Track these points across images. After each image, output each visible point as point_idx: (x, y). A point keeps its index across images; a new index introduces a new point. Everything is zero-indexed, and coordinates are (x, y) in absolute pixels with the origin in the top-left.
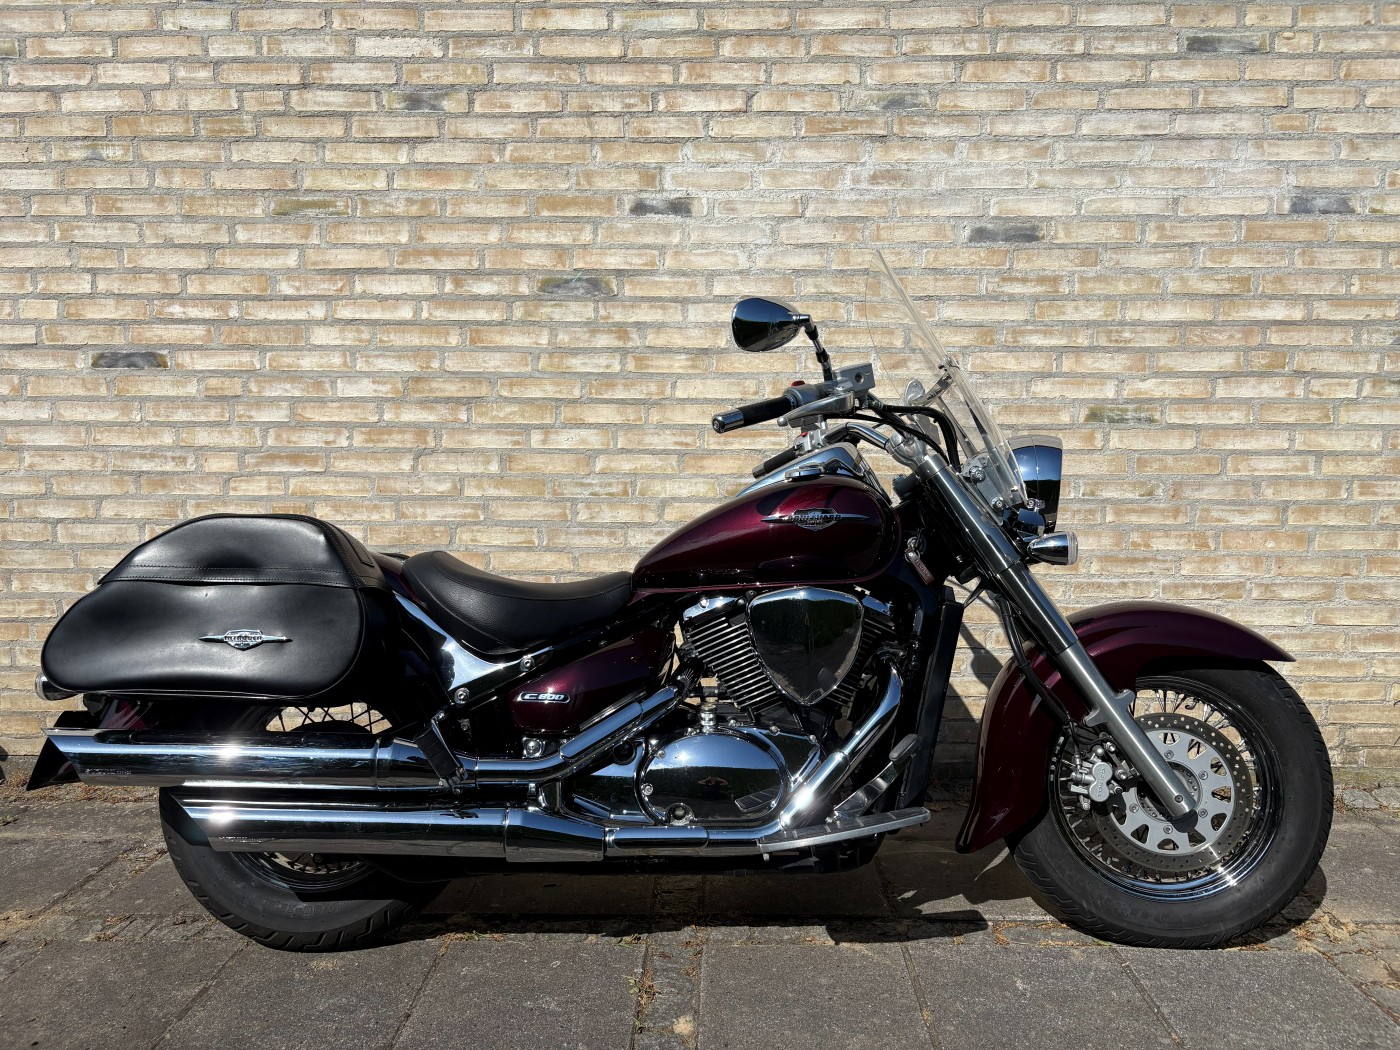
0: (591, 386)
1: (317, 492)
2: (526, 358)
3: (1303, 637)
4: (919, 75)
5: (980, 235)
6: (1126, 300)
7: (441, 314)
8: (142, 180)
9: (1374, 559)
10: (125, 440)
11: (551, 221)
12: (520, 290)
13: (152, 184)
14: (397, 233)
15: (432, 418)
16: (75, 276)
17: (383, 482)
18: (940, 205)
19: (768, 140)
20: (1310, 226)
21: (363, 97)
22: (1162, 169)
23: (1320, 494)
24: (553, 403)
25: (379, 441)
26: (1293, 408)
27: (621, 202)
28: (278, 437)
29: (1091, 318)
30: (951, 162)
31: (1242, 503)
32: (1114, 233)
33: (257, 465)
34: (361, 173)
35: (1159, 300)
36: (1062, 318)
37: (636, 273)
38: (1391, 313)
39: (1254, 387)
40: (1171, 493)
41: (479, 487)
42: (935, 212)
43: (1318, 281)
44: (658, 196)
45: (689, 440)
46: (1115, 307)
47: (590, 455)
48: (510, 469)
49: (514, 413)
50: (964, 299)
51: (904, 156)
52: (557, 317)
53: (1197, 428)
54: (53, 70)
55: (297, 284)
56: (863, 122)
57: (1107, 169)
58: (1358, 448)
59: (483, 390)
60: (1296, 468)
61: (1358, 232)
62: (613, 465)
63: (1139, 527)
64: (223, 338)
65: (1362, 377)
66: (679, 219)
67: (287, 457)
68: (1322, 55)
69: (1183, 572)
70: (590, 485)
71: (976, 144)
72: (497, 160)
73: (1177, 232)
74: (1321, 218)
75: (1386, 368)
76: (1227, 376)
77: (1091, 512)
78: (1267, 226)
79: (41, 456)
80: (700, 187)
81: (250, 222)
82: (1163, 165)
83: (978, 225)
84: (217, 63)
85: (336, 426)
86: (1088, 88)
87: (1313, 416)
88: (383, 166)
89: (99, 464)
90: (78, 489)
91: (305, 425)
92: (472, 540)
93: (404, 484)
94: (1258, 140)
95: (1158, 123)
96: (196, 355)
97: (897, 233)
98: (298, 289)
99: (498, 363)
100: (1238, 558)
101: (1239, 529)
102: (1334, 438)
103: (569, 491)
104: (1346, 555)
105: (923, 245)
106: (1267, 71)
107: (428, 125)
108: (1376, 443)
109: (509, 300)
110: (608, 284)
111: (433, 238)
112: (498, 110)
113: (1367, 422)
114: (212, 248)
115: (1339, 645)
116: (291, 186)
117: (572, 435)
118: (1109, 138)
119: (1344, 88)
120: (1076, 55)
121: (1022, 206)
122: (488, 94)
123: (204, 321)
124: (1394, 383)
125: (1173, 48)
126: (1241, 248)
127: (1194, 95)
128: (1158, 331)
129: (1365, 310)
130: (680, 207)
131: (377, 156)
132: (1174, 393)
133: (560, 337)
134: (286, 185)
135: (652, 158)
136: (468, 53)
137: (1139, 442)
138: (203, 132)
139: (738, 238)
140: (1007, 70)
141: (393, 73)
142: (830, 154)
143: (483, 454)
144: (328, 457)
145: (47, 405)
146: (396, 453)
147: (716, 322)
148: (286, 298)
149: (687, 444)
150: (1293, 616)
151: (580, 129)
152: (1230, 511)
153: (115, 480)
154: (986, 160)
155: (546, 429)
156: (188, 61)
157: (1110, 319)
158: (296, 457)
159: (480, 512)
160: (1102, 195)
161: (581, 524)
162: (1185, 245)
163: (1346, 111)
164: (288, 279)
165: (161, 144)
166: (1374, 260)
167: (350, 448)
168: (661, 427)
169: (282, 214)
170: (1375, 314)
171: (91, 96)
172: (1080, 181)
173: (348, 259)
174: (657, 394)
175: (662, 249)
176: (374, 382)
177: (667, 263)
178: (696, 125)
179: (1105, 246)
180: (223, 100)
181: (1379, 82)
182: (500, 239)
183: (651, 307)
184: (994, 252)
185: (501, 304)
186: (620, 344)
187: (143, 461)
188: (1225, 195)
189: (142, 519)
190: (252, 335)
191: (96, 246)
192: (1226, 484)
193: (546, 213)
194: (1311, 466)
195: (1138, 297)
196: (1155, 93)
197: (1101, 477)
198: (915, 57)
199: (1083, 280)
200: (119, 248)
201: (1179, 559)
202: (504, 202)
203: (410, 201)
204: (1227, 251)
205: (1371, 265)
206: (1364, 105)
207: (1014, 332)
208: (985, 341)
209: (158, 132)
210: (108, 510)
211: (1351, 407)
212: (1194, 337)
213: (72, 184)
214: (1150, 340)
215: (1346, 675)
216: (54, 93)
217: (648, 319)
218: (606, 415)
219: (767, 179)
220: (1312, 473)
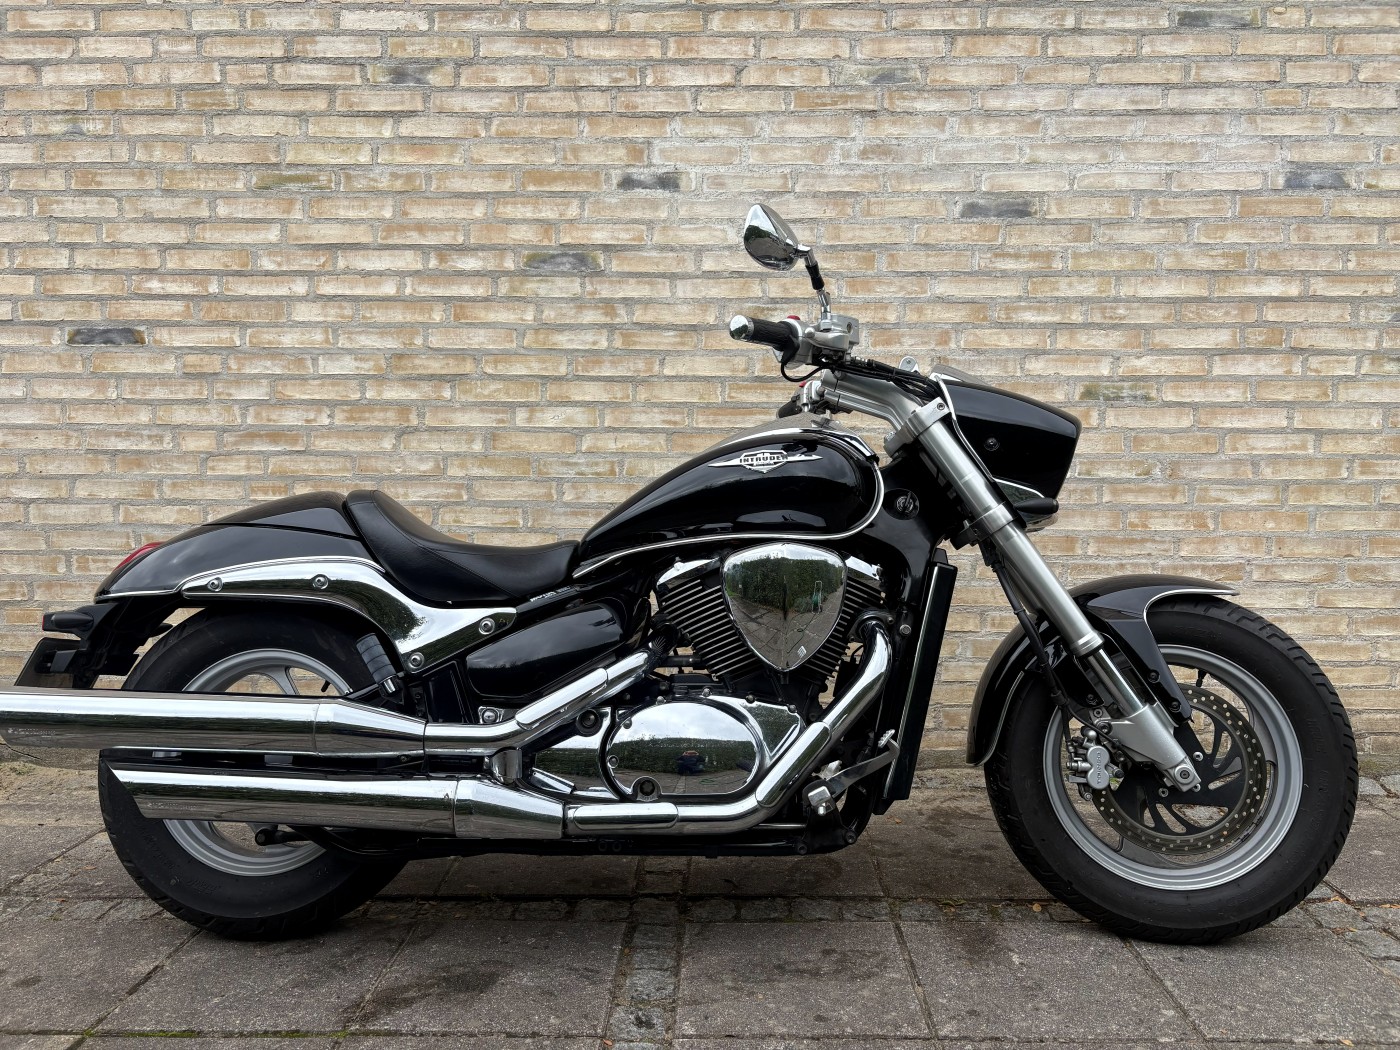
0: (578, 363)
1: (297, 471)
2: (511, 335)
3: (1305, 620)
4: (909, 49)
5: (972, 210)
6: (1119, 276)
7: (425, 290)
8: (123, 154)
9: (1374, 540)
10: (99, 418)
11: (537, 195)
12: (506, 265)
13: (132, 158)
14: (382, 207)
15: (414, 396)
16: (53, 251)
17: (364, 462)
18: (931, 181)
19: (757, 115)
20: (1306, 201)
21: (347, 71)
22: (1155, 145)
23: (1320, 473)
24: (539, 381)
25: (360, 419)
26: (1291, 386)
27: (608, 177)
28: (257, 415)
29: (1084, 294)
30: (942, 137)
31: (1242, 483)
32: (1107, 208)
33: (236, 443)
34: (344, 147)
35: (1151, 276)
36: (1056, 294)
37: (624, 248)
38: (1389, 289)
39: (1251, 365)
40: (1168, 472)
41: (462, 466)
42: (926, 188)
43: (1314, 257)
44: (646, 171)
45: (677, 418)
46: (1109, 283)
47: (578, 433)
48: (494, 448)
49: (498, 390)
50: (956, 275)
51: (895, 131)
52: (542, 292)
53: (1195, 407)
54: (34, 44)
55: (279, 259)
56: (852, 97)
57: (1099, 143)
58: (1357, 427)
59: (468, 367)
60: (1295, 447)
61: (1353, 207)
62: (600, 444)
63: (1137, 508)
64: (202, 314)
65: (1361, 355)
66: (667, 194)
67: (267, 435)
68: (1314, 30)
69: (1182, 554)
70: (576, 464)
71: (967, 118)
72: (483, 135)
73: (1171, 208)
74: (1316, 194)
75: (1384, 345)
76: (1223, 353)
77: (1087, 491)
78: (1261, 202)
79: (14, 434)
80: (688, 161)
81: (231, 197)
82: (1156, 140)
83: (970, 201)
84: (201, 37)
85: (317, 404)
86: (1079, 63)
87: (1311, 393)
88: (367, 140)
89: (73, 443)
90: (51, 469)
91: (285, 403)
92: (455, 521)
93: (386, 463)
94: (1251, 114)
95: (1152, 99)
96: (174, 330)
97: (889, 208)
98: (279, 264)
99: (481, 339)
100: (1237, 538)
101: (1238, 509)
102: (1333, 416)
103: (556, 471)
104: (1348, 535)
105: (914, 220)
106: (1259, 46)
107: (412, 97)
108: (1375, 422)
109: (494, 276)
110: (594, 259)
111: (418, 213)
112: (483, 84)
113: (1366, 400)
114: (192, 222)
115: (1343, 628)
116: (274, 160)
117: (558, 413)
118: (1101, 113)
119: (1336, 63)
120: (1067, 30)
121: (1014, 181)
122: (474, 68)
123: (183, 297)
124: (1393, 360)
125: (1164, 23)
126: (1237, 223)
127: (1187, 70)
128: (1153, 308)
129: (1363, 286)
130: (668, 182)
131: (361, 129)
132: (1170, 371)
133: (546, 313)
134: (268, 158)
135: (639, 132)
136: (454, 26)
137: (1135, 420)
138: (185, 106)
139: (726, 213)
140: (997, 44)
141: (378, 46)
142: (820, 129)
143: (468, 433)
144: (308, 435)
145: (21, 383)
146: (377, 432)
147: (704, 298)
148: (267, 273)
149: (675, 423)
150: (1296, 599)
151: (567, 103)
152: (1229, 490)
153: (89, 459)
154: (977, 135)
155: (531, 407)
156: (173, 35)
157: (1104, 295)
158: (276, 435)
159: (463, 493)
160: (1094, 170)
161: (567, 505)
162: (1180, 220)
163: (1340, 85)
164: (269, 255)
165: (145, 118)
166: (1370, 236)
167: (330, 427)
168: (650, 405)
169: (267, 188)
170: (1373, 290)
171: (72, 69)
172: (1072, 156)
173: (332, 234)
174: (645, 371)
175: (650, 224)
176: (356, 359)
177: (655, 239)
178: (684, 99)
179: (1098, 221)
180: (206, 73)
181: (1372, 57)
182: (486, 214)
183: (638, 283)
184: (986, 228)
185: (486, 280)
186: (608, 320)
187: (118, 440)
188: (1219, 170)
189: (116, 499)
190: (232, 311)
191: (75, 220)
192: (1225, 462)
193: (532, 188)
194: (1310, 445)
195: (1133, 273)
196: (1146, 68)
197: (1097, 456)
198: (905, 32)
199: (1076, 256)
200: (96, 223)
201: (1178, 541)
202: (490, 177)
203: (395, 176)
204: (1223, 225)
205: (1367, 241)
206: (1358, 80)
207: (1007, 308)
208: (978, 318)
209: (139, 105)
210: (81, 492)
211: (1350, 385)
212: (1190, 313)
213: (52, 158)
214: (1146, 316)
215: (1350, 659)
216: (35, 66)
217: (635, 295)
218: (592, 392)
219: (756, 154)
220: (1311, 451)
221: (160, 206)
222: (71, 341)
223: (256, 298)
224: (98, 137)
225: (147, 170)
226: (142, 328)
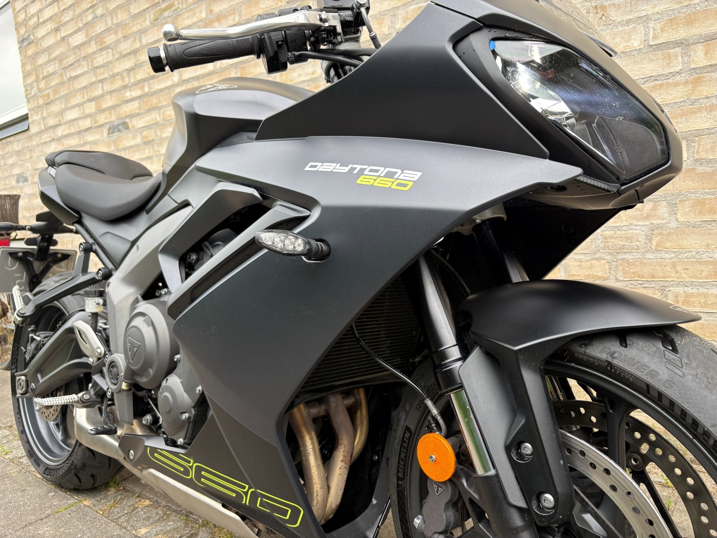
221: (125, 47)
222: (109, 133)
223: (161, 90)
224: (101, 16)
225: (118, 28)
226: (127, 120)
